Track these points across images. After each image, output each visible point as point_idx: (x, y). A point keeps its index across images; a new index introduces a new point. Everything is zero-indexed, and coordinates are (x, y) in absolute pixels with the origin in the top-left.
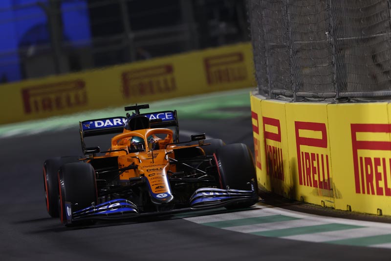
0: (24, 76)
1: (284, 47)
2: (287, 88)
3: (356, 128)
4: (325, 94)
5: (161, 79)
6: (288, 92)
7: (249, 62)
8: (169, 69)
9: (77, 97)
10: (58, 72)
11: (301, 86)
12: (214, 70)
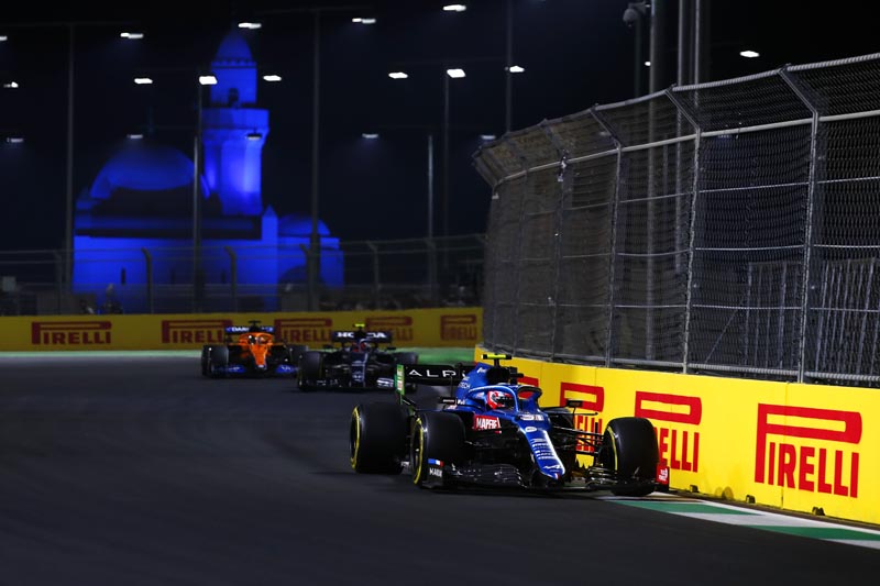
0: (279, 309)
1: (511, 306)
2: (510, 344)
3: (566, 387)
4: (542, 353)
5: (400, 328)
7: (479, 324)
8: (409, 321)
9: (323, 333)
10: (310, 309)
11: (522, 344)
12: (449, 326)
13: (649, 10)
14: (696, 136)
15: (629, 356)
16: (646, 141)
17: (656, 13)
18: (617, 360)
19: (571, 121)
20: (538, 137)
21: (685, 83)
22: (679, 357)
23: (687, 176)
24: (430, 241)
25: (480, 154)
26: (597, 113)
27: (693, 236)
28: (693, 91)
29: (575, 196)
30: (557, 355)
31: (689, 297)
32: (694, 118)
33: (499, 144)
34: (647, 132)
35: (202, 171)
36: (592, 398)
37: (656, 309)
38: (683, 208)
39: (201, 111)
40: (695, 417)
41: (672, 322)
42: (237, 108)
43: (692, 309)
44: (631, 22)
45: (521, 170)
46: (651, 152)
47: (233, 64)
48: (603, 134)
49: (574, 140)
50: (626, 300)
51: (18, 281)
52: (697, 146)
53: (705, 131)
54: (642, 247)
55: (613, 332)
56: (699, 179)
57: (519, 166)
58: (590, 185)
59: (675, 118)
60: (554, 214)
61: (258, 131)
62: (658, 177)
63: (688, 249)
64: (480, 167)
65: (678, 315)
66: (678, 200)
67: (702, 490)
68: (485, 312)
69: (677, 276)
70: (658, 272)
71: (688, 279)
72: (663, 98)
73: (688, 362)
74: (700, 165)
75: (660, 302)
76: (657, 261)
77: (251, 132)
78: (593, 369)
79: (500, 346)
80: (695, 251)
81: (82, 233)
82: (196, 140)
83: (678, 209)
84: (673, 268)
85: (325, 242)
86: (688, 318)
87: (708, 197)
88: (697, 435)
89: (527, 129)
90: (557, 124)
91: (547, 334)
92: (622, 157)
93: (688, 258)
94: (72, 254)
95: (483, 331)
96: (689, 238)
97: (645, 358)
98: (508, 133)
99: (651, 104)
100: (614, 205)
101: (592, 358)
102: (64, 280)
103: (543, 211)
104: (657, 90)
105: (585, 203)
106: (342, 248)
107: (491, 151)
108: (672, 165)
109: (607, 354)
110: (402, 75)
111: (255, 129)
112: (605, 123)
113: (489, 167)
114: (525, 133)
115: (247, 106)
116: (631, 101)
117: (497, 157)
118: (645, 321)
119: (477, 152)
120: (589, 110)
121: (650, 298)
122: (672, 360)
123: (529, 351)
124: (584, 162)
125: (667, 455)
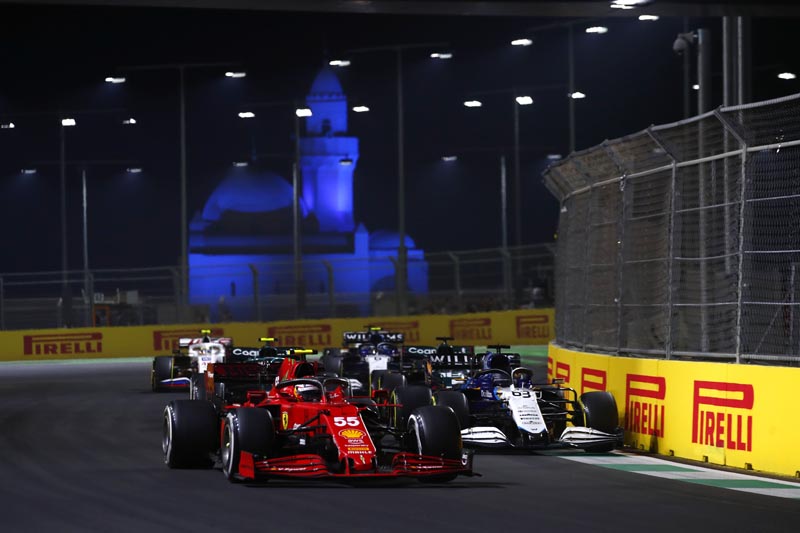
0: (370, 313)
1: (579, 307)
2: (580, 340)
4: (609, 348)
5: (480, 328)
6: (579, 344)
7: (551, 323)
8: (487, 322)
10: (399, 313)
11: (590, 340)
12: (524, 326)
13: (696, 40)
14: (743, 151)
15: (686, 348)
16: (697, 157)
17: (703, 42)
18: (677, 353)
19: (629, 141)
20: (601, 156)
21: (730, 104)
22: (731, 348)
23: (735, 187)
24: (504, 250)
25: (549, 172)
26: (653, 132)
27: (742, 240)
28: (737, 111)
29: (635, 207)
30: (623, 350)
31: (740, 295)
32: (740, 136)
33: (565, 163)
34: (697, 149)
35: (301, 194)
36: (654, 387)
37: (710, 307)
38: (732, 216)
39: (299, 141)
40: (748, 402)
41: (724, 318)
42: (330, 137)
43: (743, 305)
44: (681, 51)
45: (585, 186)
46: (701, 167)
47: (326, 98)
48: (658, 151)
49: (633, 158)
50: (683, 299)
51: (141, 294)
52: (744, 160)
53: (751, 146)
54: (695, 251)
55: (672, 328)
56: (746, 190)
57: (585, 182)
58: (648, 198)
59: (722, 135)
60: (616, 224)
61: (350, 157)
62: (708, 189)
63: (738, 251)
64: (549, 184)
65: (730, 311)
66: (727, 209)
67: (756, 467)
68: (557, 312)
69: (727, 277)
70: (710, 274)
71: (738, 279)
72: (712, 118)
73: (741, 353)
74: (746, 177)
75: (713, 300)
76: (710, 264)
77: (343, 157)
78: (656, 360)
79: (571, 342)
80: (744, 255)
81: (197, 251)
82: (295, 165)
83: (727, 217)
84: (724, 269)
85: (411, 254)
86: (739, 313)
87: (756, 206)
88: (750, 419)
89: (591, 149)
90: (617, 144)
91: (612, 330)
92: (676, 172)
93: (738, 260)
94: (188, 270)
95: (556, 329)
96: (739, 242)
97: (700, 350)
98: (574, 153)
99: (701, 125)
100: (670, 215)
101: (654, 352)
102: (181, 293)
103: (606, 222)
104: (705, 111)
105: (644, 214)
106: (426, 259)
107: (559, 169)
108: (720, 178)
109: (668, 348)
110: (476, 104)
111: (347, 155)
112: (660, 142)
113: (557, 184)
114: (589, 153)
115: (339, 134)
116: (683, 122)
117: (564, 175)
118: (700, 317)
119: (546, 170)
120: (645, 131)
121: (704, 297)
122: (726, 352)
123: (597, 346)
124: (642, 177)
125: (723, 437)
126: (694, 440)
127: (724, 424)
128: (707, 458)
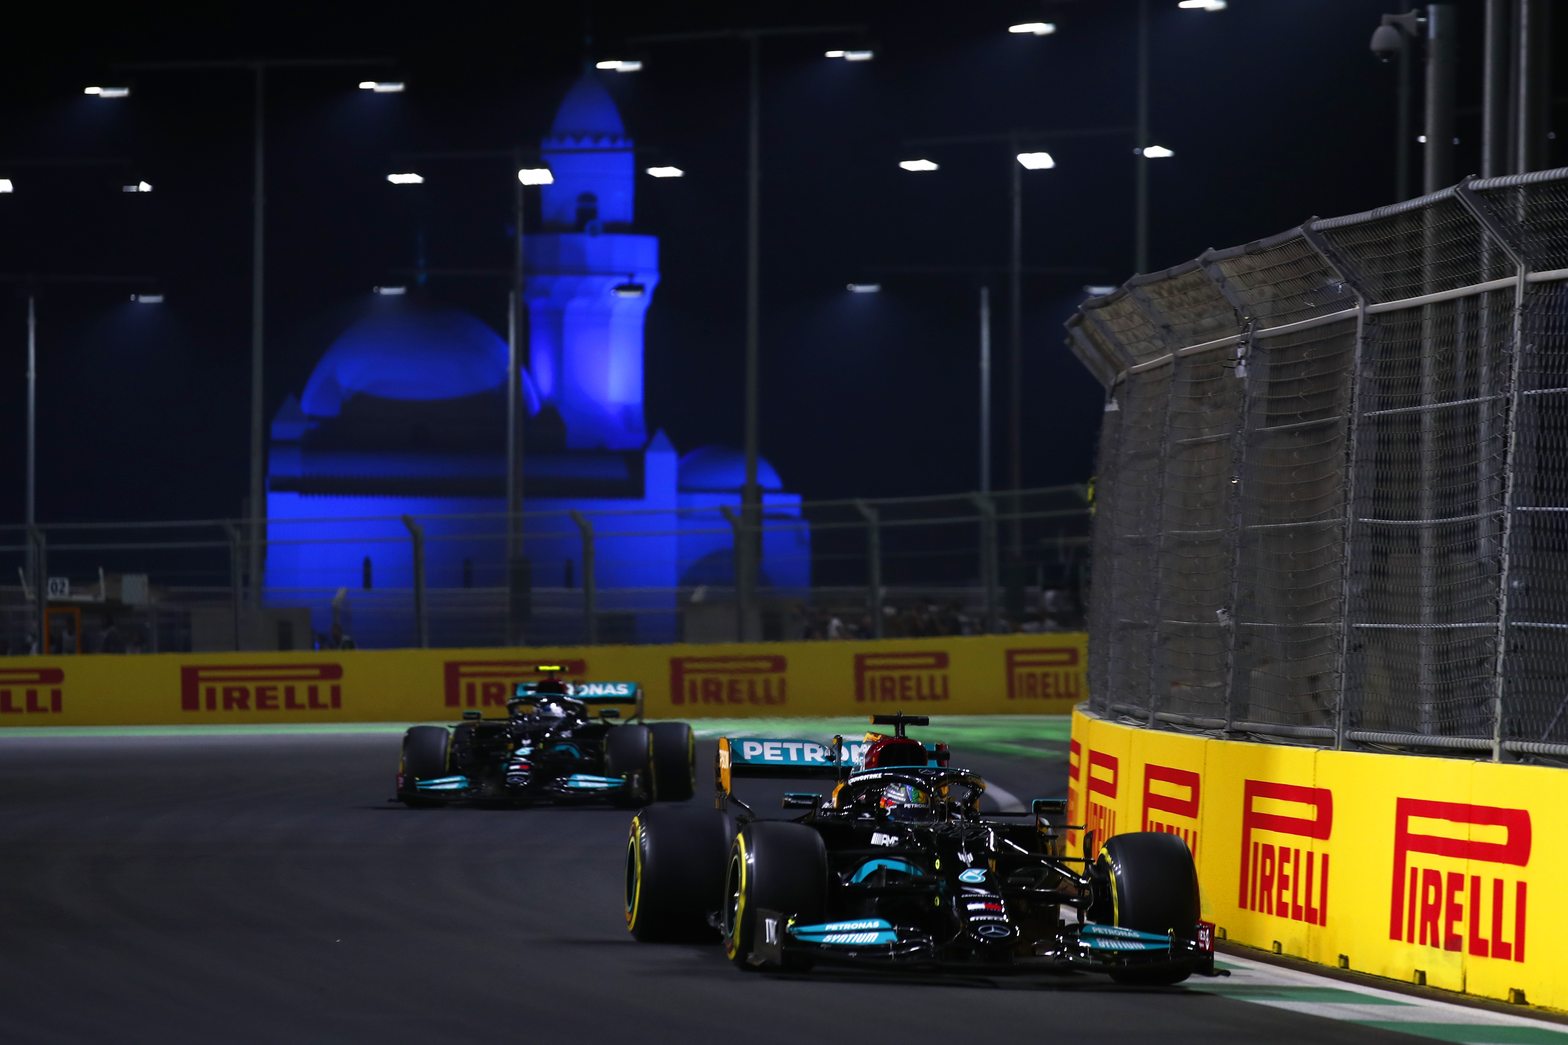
0: (679, 637)
1: (1143, 628)
2: (1143, 703)
4: (1206, 722)
5: (925, 674)
6: (1140, 711)
7: (1083, 667)
8: (941, 660)
9: (766, 686)
11: (1166, 703)
12: (1023, 671)
13: (1423, 29)
14: (1517, 280)
15: (1386, 726)
16: (1417, 291)
17: (1439, 33)
18: (1358, 734)
19: (1262, 252)
20: (1196, 286)
21: (1498, 172)
22: (1483, 727)
23: (1501, 363)
25: (1079, 321)
26: (1314, 234)
27: (1511, 483)
28: (1515, 188)
29: (1271, 402)
30: (1237, 726)
31: (1504, 607)
32: (1512, 244)
33: (1121, 304)
34: (1419, 273)
35: (525, 360)
36: (1307, 812)
37: (1439, 632)
38: (1492, 425)
39: (521, 239)
40: (1517, 851)
41: (1472, 657)
42: (595, 233)
43: (1509, 630)
44: (1387, 53)
45: (1161, 352)
46: (1428, 313)
47: (586, 143)
49: (1269, 290)
50: (1375, 614)
51: (154, 582)
52: (1519, 300)
53: (1536, 269)
54: (1408, 506)
55: (1349, 678)
56: (1523, 368)
57: (1159, 343)
58: (1301, 381)
59: (1476, 244)
60: (1229, 440)
61: (637, 280)
62: (1444, 363)
63: (1502, 509)
64: (1081, 345)
65: (1482, 642)
66: (1484, 409)
67: (1533, 1000)
68: (1092, 639)
69: (1480, 565)
70: (1442, 556)
71: (1501, 571)
72: (1449, 202)
73: (1503, 737)
74: (1524, 340)
75: (1446, 617)
76: (1443, 534)
77: (624, 280)
78: (1309, 753)
79: (1122, 707)
80: (1514, 513)
81: (284, 487)
82: (512, 296)
83: (1483, 427)
84: (1472, 548)
85: (771, 502)
86: (1502, 648)
87: (1541, 405)
88: (1522, 888)
89: (1175, 269)
90: (1234, 259)
91: (1215, 684)
92: (1365, 324)
93: (1503, 528)
94: (264, 528)
95: (1088, 676)
96: (1504, 486)
97: (1416, 732)
98: (1138, 277)
99: (1428, 215)
100: (1350, 422)
101: (1307, 730)
102: (246, 580)
103: (1208, 435)
104: (1439, 187)
105: (1290, 419)
107: (1103, 314)
108: (1472, 338)
109: (1339, 722)
110: (926, 165)
111: (630, 275)
112: (1332, 256)
113: (1097, 346)
114: (1170, 278)
115: (615, 228)
116: (1385, 211)
117: (1113, 327)
118: (1418, 656)
119: (1075, 315)
120: (1299, 230)
121: (1427, 610)
122: (1474, 735)
123: (1180, 717)
124: (1290, 335)
125: (1461, 928)
126: (1395, 934)
127: (1463, 898)
128: (1423, 975)
